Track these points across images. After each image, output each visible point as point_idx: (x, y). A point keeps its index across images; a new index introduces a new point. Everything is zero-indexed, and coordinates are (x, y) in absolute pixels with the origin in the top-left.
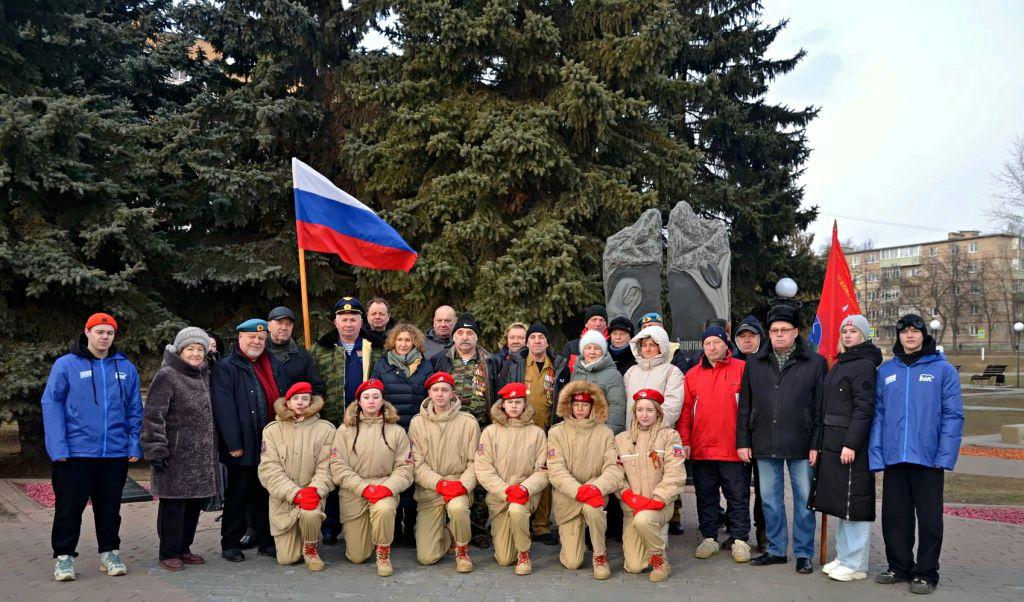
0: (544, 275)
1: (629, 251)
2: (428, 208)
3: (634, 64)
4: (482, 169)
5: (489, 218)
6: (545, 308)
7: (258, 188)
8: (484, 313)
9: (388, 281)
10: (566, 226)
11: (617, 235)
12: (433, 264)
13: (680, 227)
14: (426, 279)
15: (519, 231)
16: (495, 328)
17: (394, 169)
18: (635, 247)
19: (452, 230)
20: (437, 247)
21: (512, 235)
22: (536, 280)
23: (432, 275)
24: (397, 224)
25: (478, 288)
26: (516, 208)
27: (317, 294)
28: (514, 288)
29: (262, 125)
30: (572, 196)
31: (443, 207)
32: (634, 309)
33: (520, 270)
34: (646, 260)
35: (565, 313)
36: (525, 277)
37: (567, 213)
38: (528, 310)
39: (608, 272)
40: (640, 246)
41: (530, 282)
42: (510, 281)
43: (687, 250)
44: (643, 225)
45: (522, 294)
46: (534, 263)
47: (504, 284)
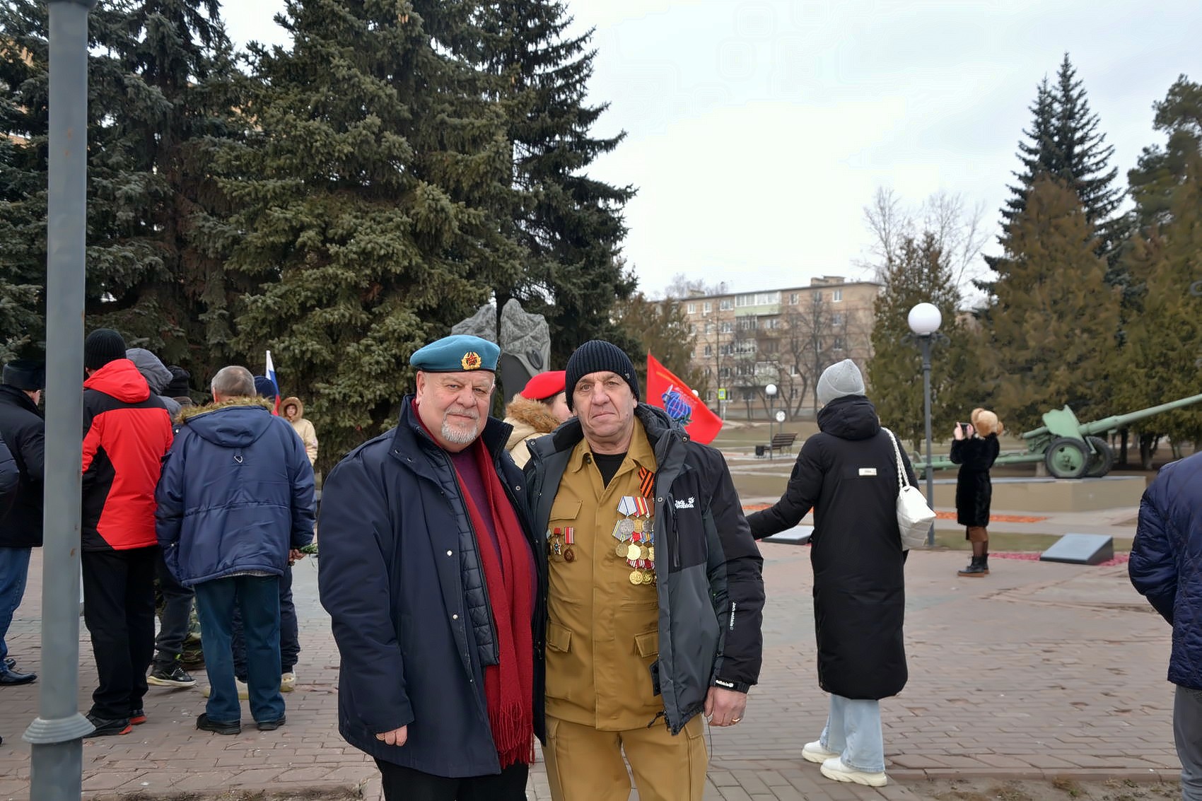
0: (400, 356)
2: (295, 293)
3: (473, 180)
4: (348, 265)
5: (351, 305)
6: (401, 383)
7: (123, 265)
8: (349, 386)
9: (255, 354)
10: (417, 314)
11: (460, 324)
12: (303, 343)
13: (511, 320)
14: (299, 356)
15: (379, 318)
16: (360, 399)
17: (256, 252)
19: (321, 315)
20: (306, 329)
21: (372, 322)
22: (393, 360)
23: (303, 353)
25: (341, 364)
26: (374, 298)
28: (376, 366)
29: (122, 202)
30: (421, 288)
31: (309, 294)
33: (381, 352)
36: (384, 357)
37: (417, 303)
38: (387, 384)
41: (389, 362)
42: (372, 361)
43: (516, 338)
44: (481, 317)
45: (382, 371)
46: (391, 346)
47: (367, 363)
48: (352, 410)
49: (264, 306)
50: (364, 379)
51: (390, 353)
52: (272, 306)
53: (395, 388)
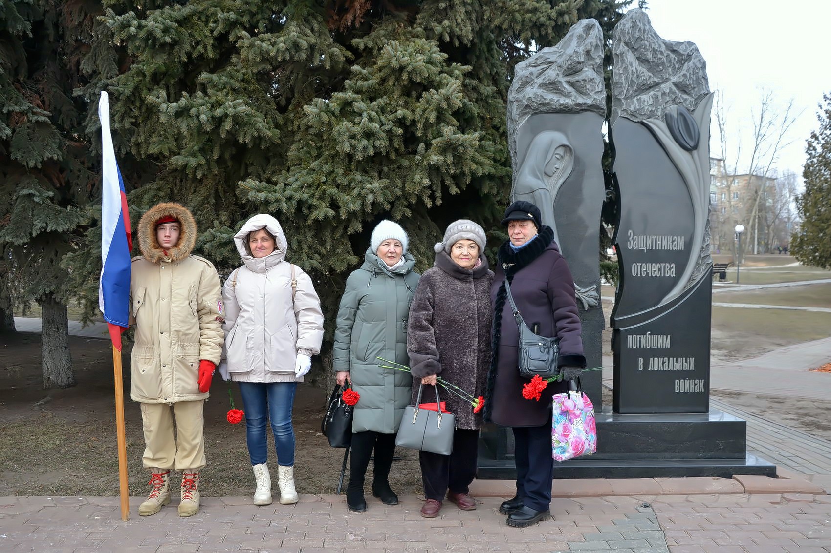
0: (414, 122)
1: (553, 86)
2: (208, 18)
5: (312, 30)
6: (417, 178)
8: (309, 186)
9: (141, 139)
10: (440, 48)
11: (532, 59)
12: (219, 104)
13: (634, 50)
14: (208, 128)
15: (366, 56)
16: (331, 212)
18: (563, 80)
19: (252, 46)
20: (224, 79)
21: (349, 62)
22: (400, 131)
23: (218, 122)
24: (155, 39)
25: (294, 147)
26: (353, 22)
27: (32, 164)
28: (365, 142)
30: (442, 6)
31: (232, 15)
32: (561, 181)
33: (373, 113)
34: (580, 100)
35: (445, 189)
36: (382, 124)
38: (387, 181)
39: (516, 122)
40: (572, 79)
41: (389, 132)
42: (357, 129)
43: (645, 88)
44: (574, 43)
45: (378, 154)
46: (394, 103)
47: (347, 135)
48: (315, 236)
49: (142, 34)
50: (340, 171)
51: (392, 117)
52: (158, 34)
53: (403, 189)
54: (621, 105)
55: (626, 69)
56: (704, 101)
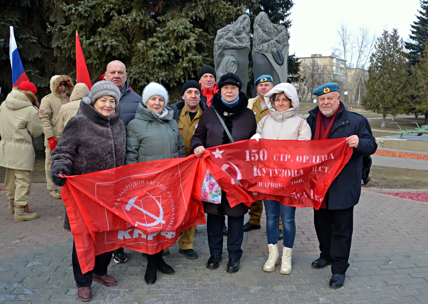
0: (178, 51)
1: (230, 39)
2: (102, 6)
5: (142, 13)
6: (179, 72)
8: (139, 73)
10: (190, 22)
11: (223, 29)
12: (105, 41)
13: (261, 27)
14: (101, 50)
15: (162, 24)
18: (234, 37)
19: (118, 19)
20: (108, 31)
21: (157, 26)
22: (173, 54)
23: (105, 48)
24: (81, 15)
25: (134, 58)
26: (158, 10)
28: (159, 58)
30: (193, 5)
31: (112, 6)
33: (163, 47)
34: (240, 45)
35: (189, 75)
36: (166, 51)
37: (191, 14)
38: (168, 72)
39: (217, 52)
40: (238, 37)
41: (169, 54)
42: (157, 53)
43: (265, 41)
44: (239, 23)
45: (164, 62)
46: (171, 43)
47: (153, 55)
49: (77, 13)
50: (150, 68)
51: (170, 48)
52: (83, 13)
53: (174, 75)
54: (256, 47)
55: (258, 34)
56: (286, 48)
